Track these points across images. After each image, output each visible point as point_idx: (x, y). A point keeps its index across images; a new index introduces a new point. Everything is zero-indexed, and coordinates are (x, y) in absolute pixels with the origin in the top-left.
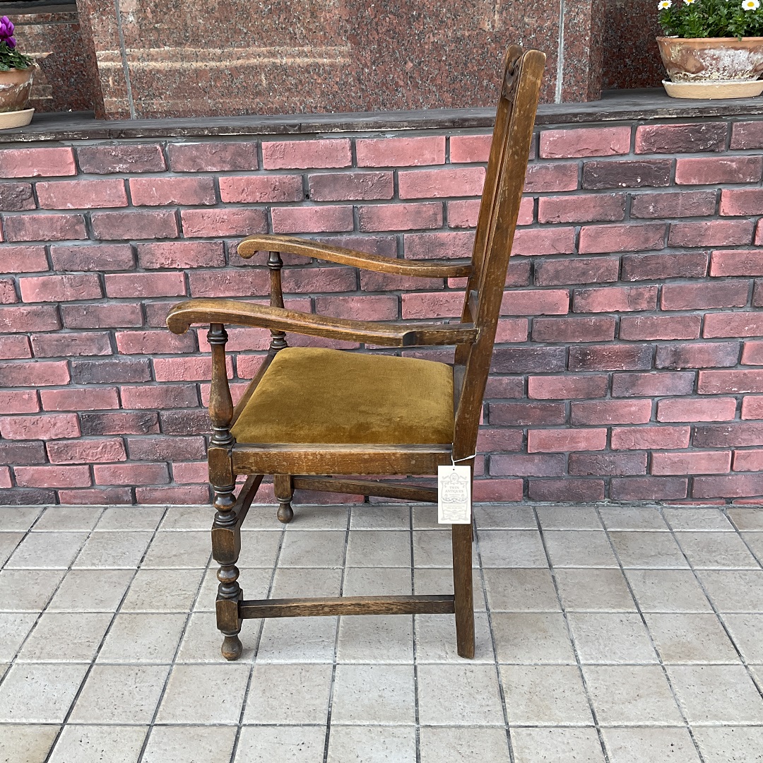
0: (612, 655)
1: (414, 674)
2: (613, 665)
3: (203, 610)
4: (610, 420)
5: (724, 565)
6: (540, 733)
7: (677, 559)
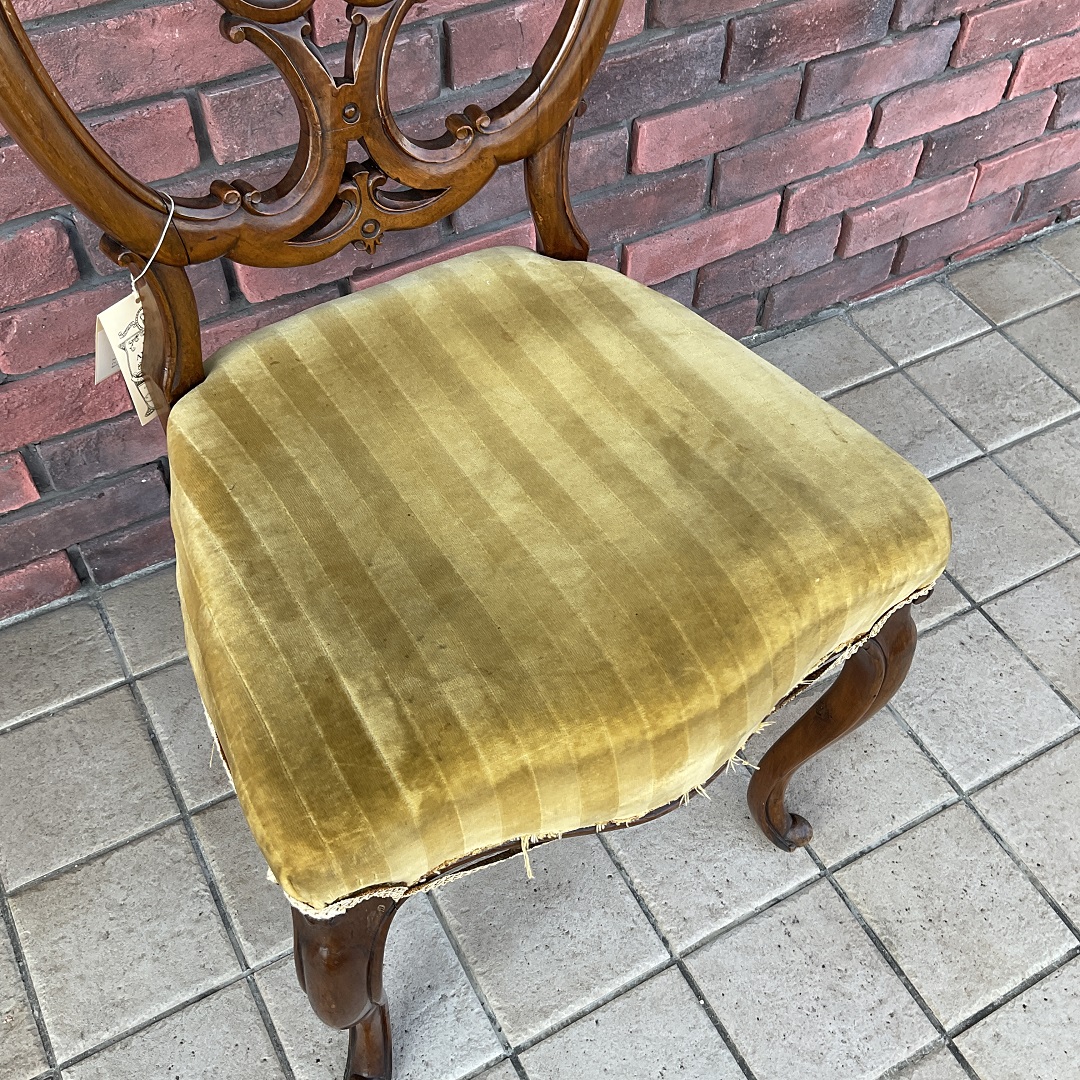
0: (1001, 742)
1: (691, 992)
2: (1016, 767)
3: (81, 1047)
4: (791, 172)
5: (1028, 422)
6: (1012, 1022)
7: (950, 439)
